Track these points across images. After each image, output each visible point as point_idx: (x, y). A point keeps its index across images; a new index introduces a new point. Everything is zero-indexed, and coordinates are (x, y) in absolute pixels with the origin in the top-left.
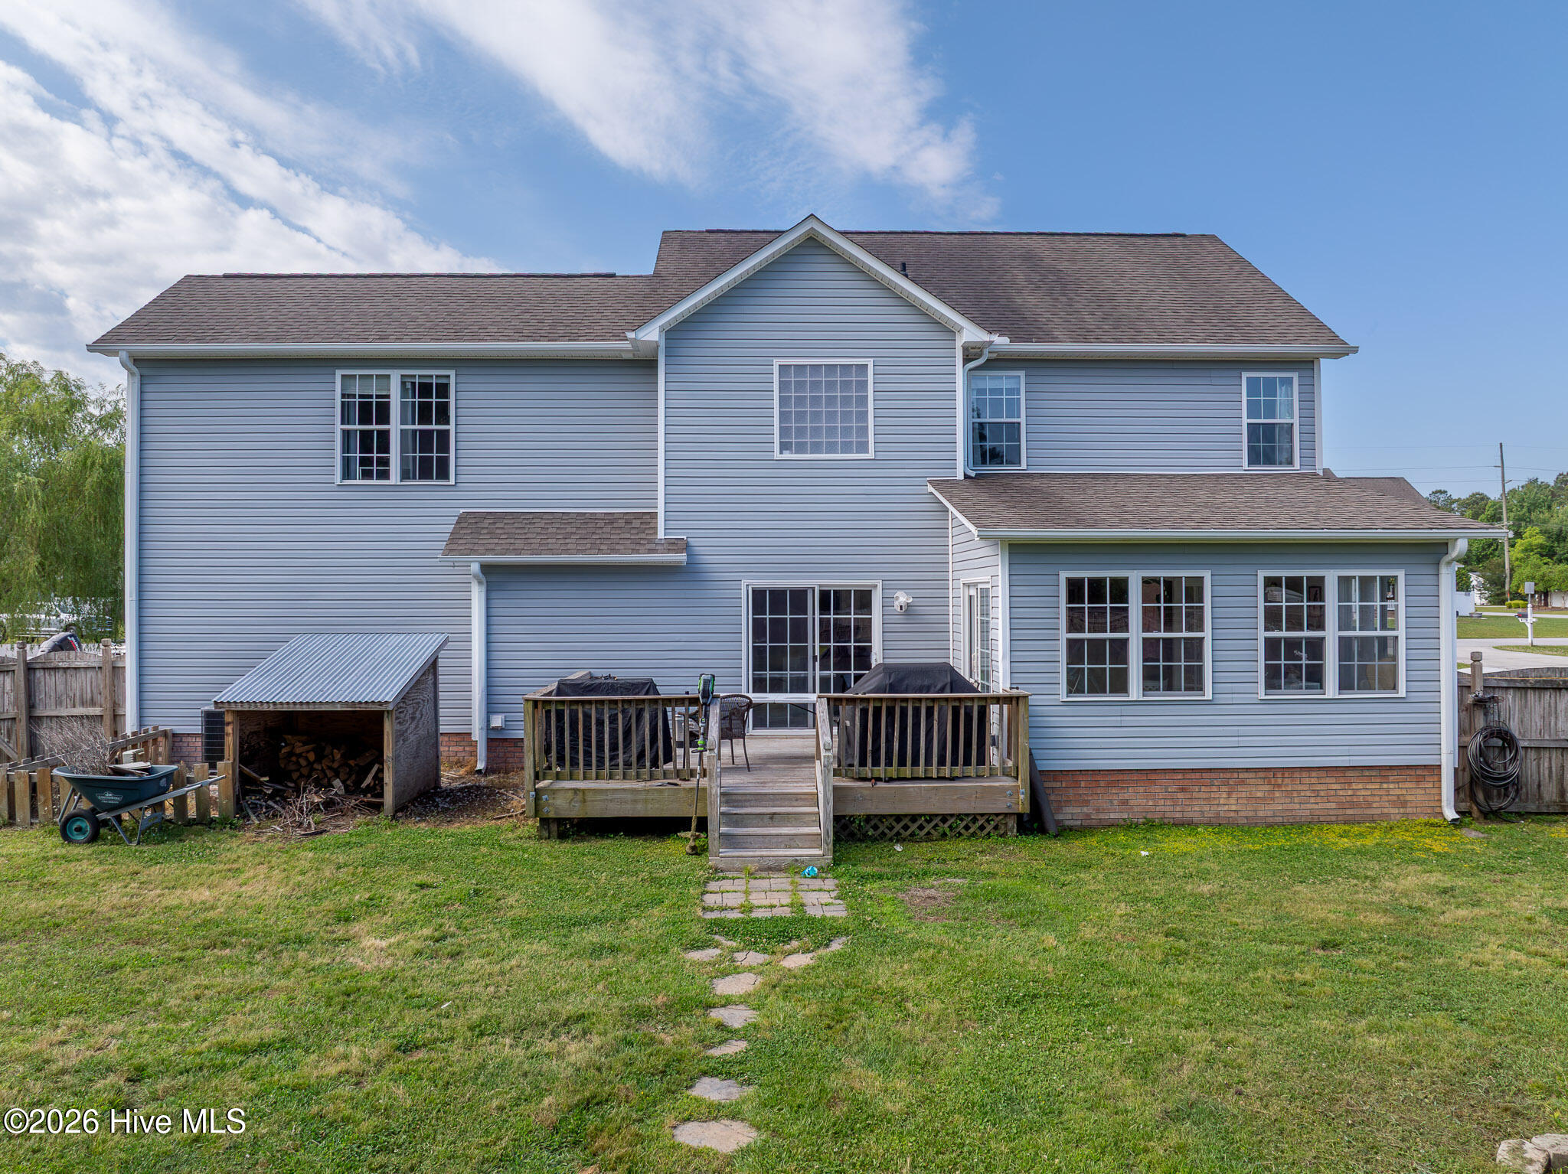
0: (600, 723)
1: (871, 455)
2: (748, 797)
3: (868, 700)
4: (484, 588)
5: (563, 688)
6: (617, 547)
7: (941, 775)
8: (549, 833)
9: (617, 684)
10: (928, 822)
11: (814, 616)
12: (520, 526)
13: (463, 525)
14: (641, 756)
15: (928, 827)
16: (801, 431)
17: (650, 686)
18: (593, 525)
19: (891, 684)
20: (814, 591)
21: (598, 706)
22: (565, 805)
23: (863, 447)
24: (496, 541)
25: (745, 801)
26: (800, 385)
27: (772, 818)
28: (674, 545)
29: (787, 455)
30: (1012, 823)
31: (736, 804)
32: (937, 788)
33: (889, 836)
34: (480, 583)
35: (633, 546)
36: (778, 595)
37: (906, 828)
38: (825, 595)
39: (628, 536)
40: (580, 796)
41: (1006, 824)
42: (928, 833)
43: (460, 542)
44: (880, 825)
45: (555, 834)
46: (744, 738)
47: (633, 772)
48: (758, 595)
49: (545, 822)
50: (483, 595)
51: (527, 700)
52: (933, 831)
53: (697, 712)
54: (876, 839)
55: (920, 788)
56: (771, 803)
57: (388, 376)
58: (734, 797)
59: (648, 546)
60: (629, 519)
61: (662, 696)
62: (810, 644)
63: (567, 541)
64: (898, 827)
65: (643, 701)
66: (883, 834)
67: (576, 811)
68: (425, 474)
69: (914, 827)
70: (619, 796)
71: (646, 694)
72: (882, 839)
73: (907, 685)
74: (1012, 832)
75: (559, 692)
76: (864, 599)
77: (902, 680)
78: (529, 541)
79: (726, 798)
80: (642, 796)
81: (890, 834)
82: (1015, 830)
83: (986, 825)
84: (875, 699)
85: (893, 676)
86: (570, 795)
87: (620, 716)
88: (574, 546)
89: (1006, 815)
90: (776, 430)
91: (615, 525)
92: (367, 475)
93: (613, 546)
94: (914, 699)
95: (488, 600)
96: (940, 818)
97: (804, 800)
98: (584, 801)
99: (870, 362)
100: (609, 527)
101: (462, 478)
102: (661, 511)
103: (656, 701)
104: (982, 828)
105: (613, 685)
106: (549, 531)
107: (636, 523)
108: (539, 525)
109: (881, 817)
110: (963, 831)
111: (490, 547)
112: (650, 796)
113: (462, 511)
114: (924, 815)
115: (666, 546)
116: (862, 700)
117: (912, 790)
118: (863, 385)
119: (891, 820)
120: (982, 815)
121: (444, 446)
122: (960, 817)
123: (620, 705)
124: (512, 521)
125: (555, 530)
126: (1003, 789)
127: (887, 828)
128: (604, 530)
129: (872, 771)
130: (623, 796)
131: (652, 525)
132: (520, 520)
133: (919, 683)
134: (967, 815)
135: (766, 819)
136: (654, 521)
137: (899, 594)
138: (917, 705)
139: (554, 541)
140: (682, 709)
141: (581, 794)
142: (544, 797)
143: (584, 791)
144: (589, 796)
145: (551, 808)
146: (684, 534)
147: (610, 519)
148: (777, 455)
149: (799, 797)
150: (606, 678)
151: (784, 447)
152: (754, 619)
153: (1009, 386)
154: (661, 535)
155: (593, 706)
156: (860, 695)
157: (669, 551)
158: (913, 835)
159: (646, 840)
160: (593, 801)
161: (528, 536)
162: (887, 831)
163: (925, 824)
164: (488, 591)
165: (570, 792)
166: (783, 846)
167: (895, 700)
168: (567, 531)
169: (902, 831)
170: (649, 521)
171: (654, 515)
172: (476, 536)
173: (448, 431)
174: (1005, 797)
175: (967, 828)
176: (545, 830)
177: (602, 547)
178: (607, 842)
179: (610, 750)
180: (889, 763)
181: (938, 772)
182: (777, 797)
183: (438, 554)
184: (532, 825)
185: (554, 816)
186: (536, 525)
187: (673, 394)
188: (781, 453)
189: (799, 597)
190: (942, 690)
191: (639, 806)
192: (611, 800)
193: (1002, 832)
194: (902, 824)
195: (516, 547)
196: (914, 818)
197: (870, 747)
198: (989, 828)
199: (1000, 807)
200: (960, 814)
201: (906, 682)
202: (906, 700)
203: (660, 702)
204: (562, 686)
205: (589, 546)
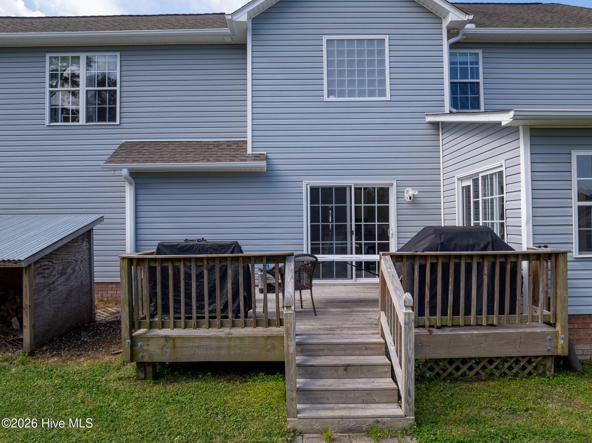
0: (188, 276)
1: (388, 98)
2: (321, 347)
3: (425, 257)
4: (133, 187)
5: (162, 248)
6: (220, 158)
7: (490, 323)
8: (145, 374)
9: (207, 245)
10: (477, 363)
11: (351, 205)
12: (159, 148)
13: (122, 148)
14: (225, 308)
15: (477, 368)
16: (341, 83)
17: (236, 247)
18: (206, 147)
19: (442, 244)
20: (351, 188)
21: (187, 263)
22: (158, 351)
23: (382, 93)
24: (141, 156)
25: (318, 350)
26: (341, 53)
27: (346, 370)
28: (257, 157)
29: (332, 98)
30: (550, 363)
31: (310, 353)
32: (486, 335)
33: (442, 377)
34: (130, 183)
35: (231, 158)
36: (327, 191)
37: (458, 369)
38: (358, 190)
39: (228, 153)
40: (170, 344)
41: (545, 365)
42: (477, 373)
43: (118, 157)
44: (435, 367)
45: (150, 375)
46: (311, 289)
47: (217, 321)
48: (314, 191)
49: (141, 366)
50: (133, 191)
51: (123, 258)
52: (481, 372)
53: (274, 268)
54: (432, 380)
55: (472, 335)
56: (342, 352)
57: (78, 58)
58: (308, 347)
59: (240, 158)
60: (229, 144)
61: (245, 254)
62: (348, 223)
63: (188, 156)
64: (451, 369)
65: (226, 258)
66: (438, 374)
67: (167, 358)
68: (102, 118)
69: (464, 368)
70: (204, 343)
71: (232, 252)
72: (436, 379)
73: (455, 245)
74: (550, 372)
75: (159, 252)
76: (384, 193)
77: (450, 240)
78: (163, 156)
79: (301, 347)
80: (225, 344)
81: (444, 375)
82: (553, 370)
83: (527, 365)
84: (432, 256)
85: (442, 236)
86: (162, 342)
87: (206, 272)
88: (192, 158)
89: (545, 357)
90: (325, 82)
91: (220, 147)
92: (66, 120)
93: (217, 158)
94: (467, 256)
95: (136, 195)
96: (487, 360)
97: (373, 349)
98: (174, 347)
99: (387, 38)
100: (216, 149)
101: (124, 120)
102: (249, 140)
103: (237, 259)
104: (524, 368)
105: (203, 246)
106: (177, 151)
107: (234, 146)
108: (171, 148)
109: (437, 361)
110: (507, 371)
111: (136, 159)
112: (233, 343)
113: (124, 141)
114: (474, 358)
115: (253, 158)
116: (421, 257)
117: (465, 336)
118: (382, 52)
119: (445, 363)
120: (524, 357)
121: (113, 100)
122: (505, 360)
123: (205, 263)
124: (155, 146)
125: (180, 150)
126: (543, 335)
127: (442, 369)
128: (213, 150)
129: (429, 320)
130: (208, 343)
131: (244, 147)
132: (160, 145)
133: (465, 242)
134: (511, 357)
135: (341, 370)
136: (245, 145)
137: (408, 189)
138: (469, 261)
139: (179, 156)
140: (261, 266)
141: (171, 341)
142: (139, 344)
143: (174, 339)
144: (178, 344)
145: (145, 354)
146: (264, 151)
147: (218, 145)
148: (326, 99)
149: (368, 346)
150: (199, 240)
151: (330, 93)
152: (311, 207)
153: (471, 61)
154: (249, 151)
155: (182, 263)
156: (419, 253)
157: (254, 160)
158: (464, 375)
159: (229, 381)
160: (181, 347)
161: (163, 153)
162: (441, 372)
163: (475, 366)
164: (136, 189)
165: (162, 339)
166: (360, 401)
167: (449, 257)
168: (189, 150)
169: (454, 372)
170: (243, 145)
171: (246, 142)
172: (129, 153)
173: (115, 91)
174: (545, 341)
175: (510, 368)
176: (142, 372)
177: (210, 159)
178: (194, 384)
179: (197, 300)
180: (444, 313)
181: (487, 320)
182: (348, 346)
183: (101, 163)
184: (131, 369)
185: (148, 361)
186: (169, 148)
187: (257, 60)
188: (328, 97)
189: (341, 191)
190: (485, 248)
191: (223, 352)
192: (198, 347)
193: (540, 372)
194: (454, 366)
195: (153, 159)
196: (464, 361)
197: (427, 299)
198: (530, 368)
199: (542, 350)
200: (506, 357)
201: (454, 242)
202: (460, 257)
203: (241, 259)
204: (161, 247)
205: (201, 158)
